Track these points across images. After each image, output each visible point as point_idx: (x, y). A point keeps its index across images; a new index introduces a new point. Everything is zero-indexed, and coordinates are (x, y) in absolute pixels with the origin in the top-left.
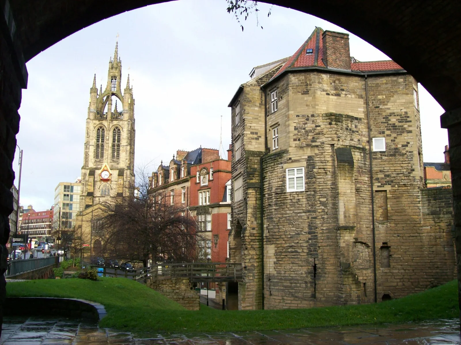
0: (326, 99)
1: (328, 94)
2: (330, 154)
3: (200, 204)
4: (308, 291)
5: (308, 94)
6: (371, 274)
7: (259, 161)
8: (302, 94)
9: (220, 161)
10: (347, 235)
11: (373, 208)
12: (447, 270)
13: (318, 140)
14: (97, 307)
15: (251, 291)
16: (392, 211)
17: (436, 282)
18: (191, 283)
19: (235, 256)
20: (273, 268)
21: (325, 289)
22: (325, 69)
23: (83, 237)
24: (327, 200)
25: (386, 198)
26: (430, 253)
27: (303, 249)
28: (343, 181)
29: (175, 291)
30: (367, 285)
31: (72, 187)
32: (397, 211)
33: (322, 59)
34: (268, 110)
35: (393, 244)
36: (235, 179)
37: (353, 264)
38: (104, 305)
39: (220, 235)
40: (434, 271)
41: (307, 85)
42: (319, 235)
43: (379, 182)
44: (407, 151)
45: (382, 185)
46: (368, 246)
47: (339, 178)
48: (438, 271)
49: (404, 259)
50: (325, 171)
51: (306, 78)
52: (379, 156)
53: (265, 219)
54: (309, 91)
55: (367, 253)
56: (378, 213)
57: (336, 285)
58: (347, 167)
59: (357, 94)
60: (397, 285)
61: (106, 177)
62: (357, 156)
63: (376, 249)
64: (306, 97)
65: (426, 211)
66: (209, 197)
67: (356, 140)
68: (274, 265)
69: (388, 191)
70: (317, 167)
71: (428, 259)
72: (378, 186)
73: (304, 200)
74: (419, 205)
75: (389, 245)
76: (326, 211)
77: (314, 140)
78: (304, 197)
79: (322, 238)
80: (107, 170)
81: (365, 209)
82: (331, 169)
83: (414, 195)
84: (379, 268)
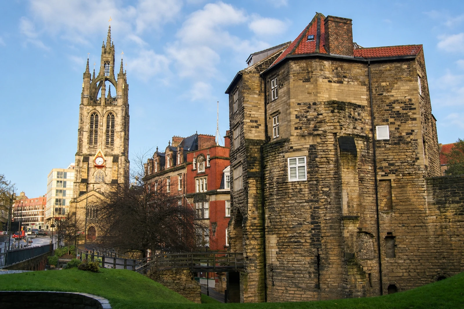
0: (328, 87)
1: (330, 81)
2: (333, 142)
3: (197, 191)
4: (312, 282)
5: (310, 81)
6: (375, 265)
7: (259, 150)
8: (303, 82)
9: (217, 147)
10: (351, 225)
11: (377, 197)
12: (454, 260)
13: (320, 129)
14: (101, 302)
15: (253, 281)
16: (397, 201)
17: (442, 272)
18: (191, 273)
19: (235, 245)
20: (276, 258)
21: (329, 280)
22: (327, 56)
23: (77, 224)
24: (330, 190)
25: (391, 187)
26: (436, 243)
27: (306, 239)
28: (345, 170)
29: (175, 281)
30: (372, 275)
31: (65, 174)
32: (402, 200)
33: (324, 46)
34: (268, 97)
35: (398, 234)
36: (234, 167)
37: (357, 255)
38: (109, 299)
39: (218, 223)
40: (441, 261)
41: (308, 73)
42: (322, 225)
43: (383, 171)
44: (411, 140)
45: (386, 175)
46: (372, 236)
47: (342, 167)
48: (444, 261)
49: (409, 249)
50: (328, 160)
51: (307, 65)
52: (383, 144)
53: (266, 208)
54: (310, 79)
55: (372, 243)
56: (382, 203)
57: (340, 276)
58: (350, 156)
59: (360, 80)
60: (403, 276)
61: (100, 164)
62: (360, 144)
63: (381, 239)
64: (307, 85)
65: (432, 200)
66: (206, 184)
67: (359, 128)
68: (276, 256)
69: (392, 180)
70: (319, 156)
71: (435, 250)
72: (382, 176)
73: (307, 190)
74: (424, 194)
75: (394, 235)
76: (329, 200)
77: (316, 129)
78: (306, 187)
79: (326, 228)
80: (101, 157)
81: (368, 198)
82: (334, 158)
83: (419, 184)
84: (384, 258)
